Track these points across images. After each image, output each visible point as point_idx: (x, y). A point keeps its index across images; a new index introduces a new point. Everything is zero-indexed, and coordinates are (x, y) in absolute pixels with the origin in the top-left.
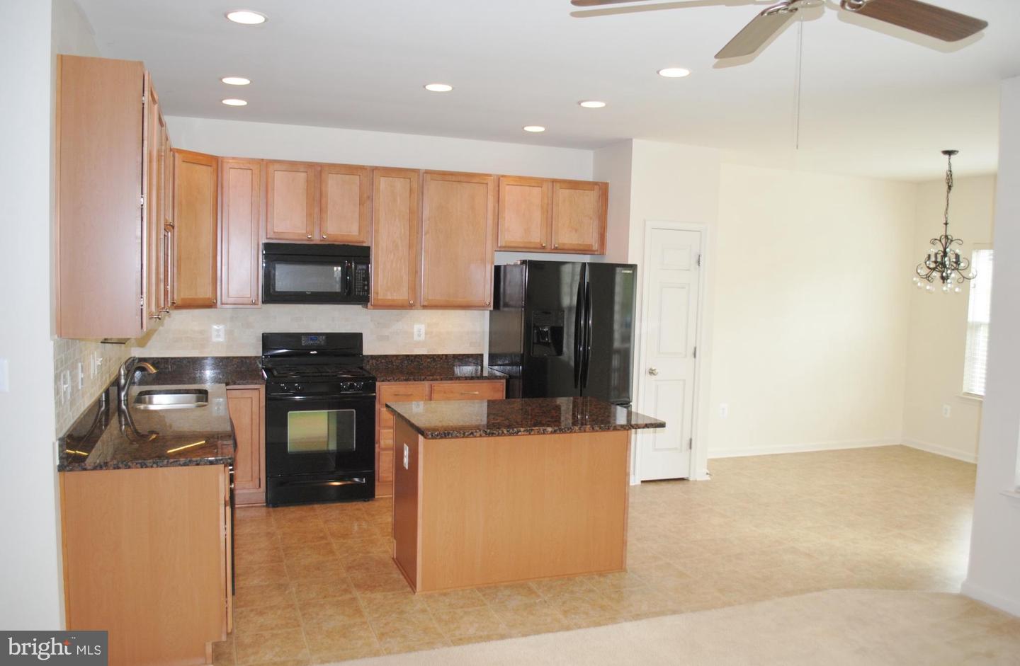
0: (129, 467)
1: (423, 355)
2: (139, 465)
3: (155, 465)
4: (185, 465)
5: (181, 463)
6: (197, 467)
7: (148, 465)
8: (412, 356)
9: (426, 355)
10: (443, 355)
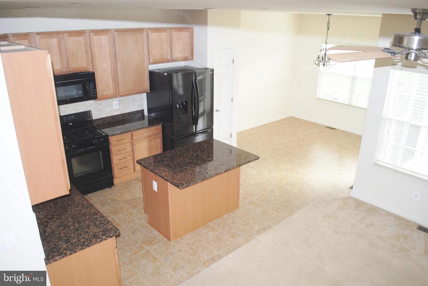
0: (76, 252)
1: (119, 115)
2: (80, 250)
3: (87, 247)
4: (100, 242)
5: (99, 242)
6: (105, 241)
7: (84, 248)
8: (114, 116)
9: (120, 114)
10: (127, 113)
